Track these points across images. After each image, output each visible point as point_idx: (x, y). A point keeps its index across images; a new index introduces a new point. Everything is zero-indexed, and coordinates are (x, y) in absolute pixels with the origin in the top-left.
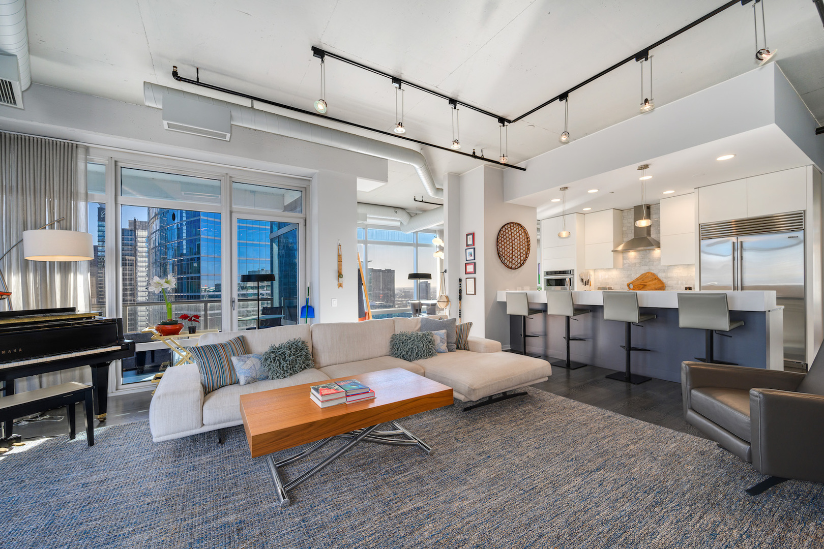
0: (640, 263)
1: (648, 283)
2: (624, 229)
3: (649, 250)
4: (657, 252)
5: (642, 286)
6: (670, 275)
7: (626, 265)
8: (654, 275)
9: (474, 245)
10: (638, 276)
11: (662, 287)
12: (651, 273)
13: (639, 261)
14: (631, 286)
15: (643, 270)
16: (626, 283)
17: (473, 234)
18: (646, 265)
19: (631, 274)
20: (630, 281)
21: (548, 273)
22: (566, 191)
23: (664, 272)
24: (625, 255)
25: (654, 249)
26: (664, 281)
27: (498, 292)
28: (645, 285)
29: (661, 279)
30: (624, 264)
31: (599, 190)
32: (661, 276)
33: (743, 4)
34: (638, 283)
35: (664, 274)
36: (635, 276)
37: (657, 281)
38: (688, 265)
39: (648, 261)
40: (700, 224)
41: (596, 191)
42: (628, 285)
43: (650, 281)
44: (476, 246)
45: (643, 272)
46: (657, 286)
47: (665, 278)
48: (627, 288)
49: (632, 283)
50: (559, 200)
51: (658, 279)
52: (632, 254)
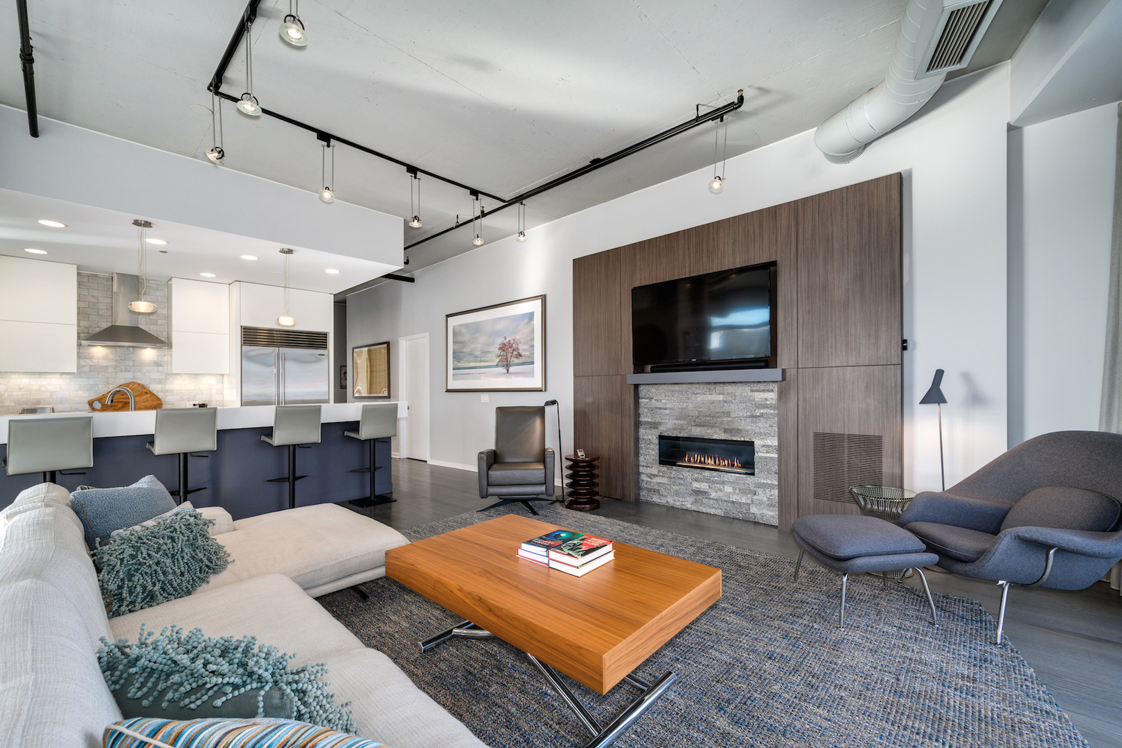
0: (116, 366)
1: (132, 399)
3: (133, 347)
5: (120, 405)
6: (168, 387)
8: (143, 387)
10: (111, 387)
11: (157, 404)
12: (139, 384)
13: (114, 363)
14: (97, 406)
15: (124, 378)
16: (85, 400)
18: (127, 371)
19: (98, 385)
20: (94, 396)
23: (160, 383)
26: (160, 395)
28: (124, 403)
29: (155, 392)
31: (168, 243)
32: (155, 388)
34: (111, 398)
35: (160, 386)
36: (105, 388)
37: (148, 395)
38: (196, 374)
39: (131, 364)
40: (241, 326)
41: (164, 243)
42: (91, 403)
45: (123, 381)
46: (149, 404)
47: (162, 391)
48: (87, 407)
49: (98, 400)
50: (62, 226)
51: (148, 392)
52: (99, 352)
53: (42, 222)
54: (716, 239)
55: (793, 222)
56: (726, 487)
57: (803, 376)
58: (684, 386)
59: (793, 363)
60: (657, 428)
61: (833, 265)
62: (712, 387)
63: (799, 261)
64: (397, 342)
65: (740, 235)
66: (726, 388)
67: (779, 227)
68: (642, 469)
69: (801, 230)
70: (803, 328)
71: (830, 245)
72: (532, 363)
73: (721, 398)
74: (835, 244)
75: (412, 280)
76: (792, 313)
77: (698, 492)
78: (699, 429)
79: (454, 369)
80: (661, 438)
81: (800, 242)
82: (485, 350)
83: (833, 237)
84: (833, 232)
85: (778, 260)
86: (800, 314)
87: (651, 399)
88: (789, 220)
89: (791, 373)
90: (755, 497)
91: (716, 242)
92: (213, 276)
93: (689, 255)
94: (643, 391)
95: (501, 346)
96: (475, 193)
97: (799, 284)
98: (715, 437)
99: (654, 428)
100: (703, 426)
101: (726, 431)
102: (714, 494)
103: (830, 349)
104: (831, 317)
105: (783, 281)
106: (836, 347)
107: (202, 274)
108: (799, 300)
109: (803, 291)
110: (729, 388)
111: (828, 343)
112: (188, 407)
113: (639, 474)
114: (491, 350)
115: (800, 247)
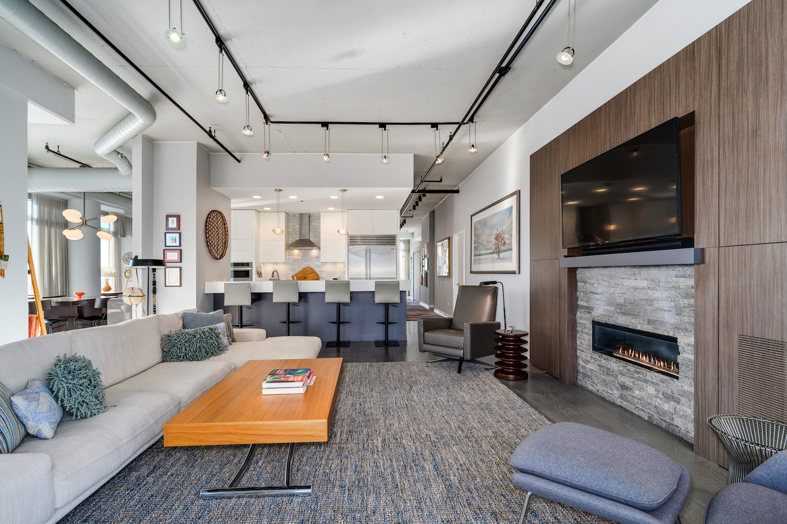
1: (308, 275)
2: (290, 230)
3: (308, 249)
4: (314, 252)
5: (303, 278)
6: (322, 269)
7: (291, 261)
8: (312, 269)
9: (179, 230)
10: (300, 269)
11: (317, 278)
12: (310, 268)
13: (301, 258)
14: (295, 278)
15: (304, 265)
16: (291, 276)
17: (178, 217)
18: (306, 261)
19: (295, 268)
20: (294, 273)
21: (236, 265)
22: (280, 192)
23: (319, 267)
25: (313, 249)
26: (319, 273)
27: (206, 283)
28: (306, 277)
29: (316, 272)
30: (289, 260)
32: (317, 270)
33: (432, 127)
34: (300, 275)
35: (319, 269)
36: (298, 270)
38: (334, 263)
39: (307, 258)
40: (348, 235)
41: (296, 197)
42: (293, 277)
43: (309, 273)
44: (181, 231)
45: (304, 267)
46: (314, 278)
47: (319, 271)
49: (296, 275)
50: (260, 197)
51: (314, 272)
52: (296, 252)
53: (254, 197)
54: (633, 104)
55: (714, 55)
56: (648, 387)
57: (725, 257)
58: (613, 269)
59: (713, 240)
60: (590, 313)
61: (768, 96)
62: (636, 270)
63: (722, 105)
64: (452, 237)
65: (656, 90)
66: (651, 272)
67: (697, 67)
68: (579, 353)
69: (724, 62)
70: (726, 193)
71: (764, 69)
72: (511, 250)
73: (644, 284)
74: (771, 65)
75: (457, 191)
76: (712, 174)
77: (624, 387)
78: (624, 318)
79: (475, 256)
80: (595, 323)
81: (724, 77)
82: (488, 240)
83: (767, 57)
84: (767, 50)
85: (696, 109)
86: (723, 174)
87: (586, 283)
88: (709, 54)
89: (711, 255)
90: (678, 406)
91: (632, 108)
92: (334, 209)
93: (610, 128)
94: (580, 274)
95: (496, 236)
96: (435, 125)
97: (721, 134)
98: (639, 328)
99: (588, 312)
100: (628, 314)
101: (649, 322)
102: (637, 392)
103: (762, 218)
104: (764, 172)
105: (702, 136)
106: (770, 215)
107: (329, 209)
108: (721, 157)
109: (727, 143)
110: (654, 273)
111: (758, 210)
112: (330, 280)
113: (577, 357)
114: (491, 240)
115: (723, 85)
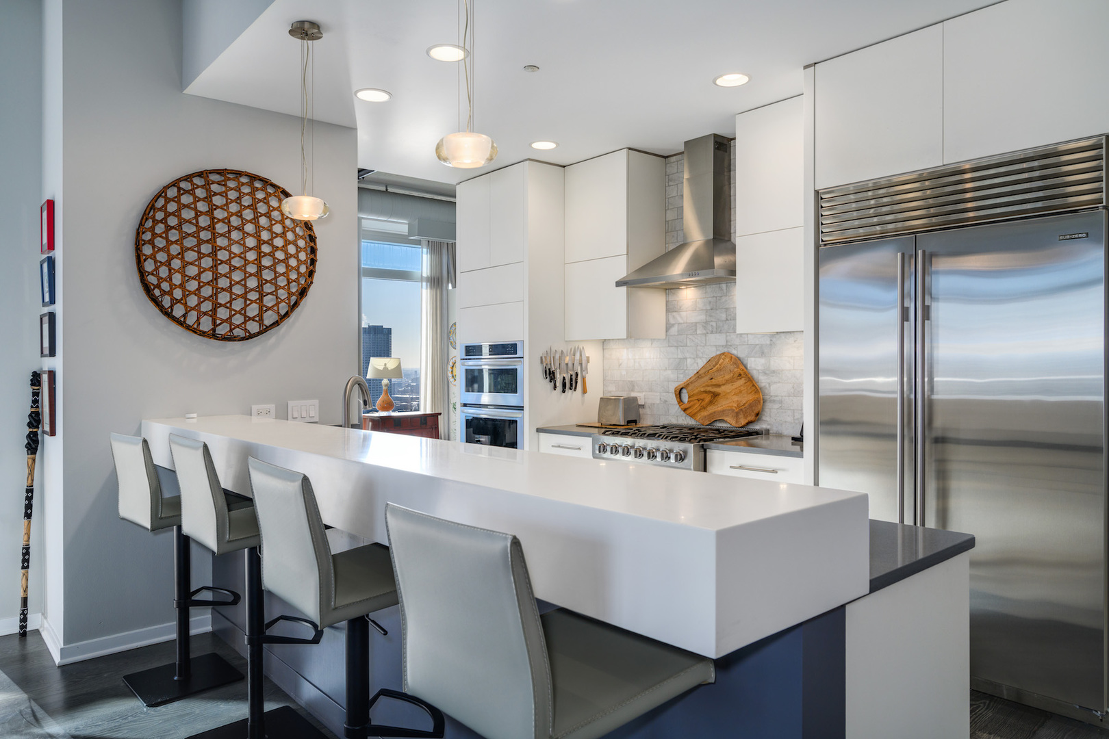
0: (707, 322)
1: (723, 388)
5: (708, 397)
6: (775, 362)
7: (674, 330)
8: (736, 361)
10: (701, 363)
12: (732, 357)
13: (702, 317)
14: (685, 397)
15: (712, 347)
16: (673, 387)
18: (718, 331)
19: (686, 358)
20: (682, 379)
23: (763, 354)
24: (671, 298)
26: (763, 381)
28: (715, 394)
29: (755, 374)
30: (669, 327)
32: (755, 364)
34: (700, 385)
35: (763, 360)
36: (694, 363)
37: (742, 381)
39: (723, 316)
40: (817, 192)
42: (679, 393)
43: (727, 382)
45: (712, 352)
47: (764, 372)
48: (675, 400)
49: (686, 387)
51: (745, 374)
